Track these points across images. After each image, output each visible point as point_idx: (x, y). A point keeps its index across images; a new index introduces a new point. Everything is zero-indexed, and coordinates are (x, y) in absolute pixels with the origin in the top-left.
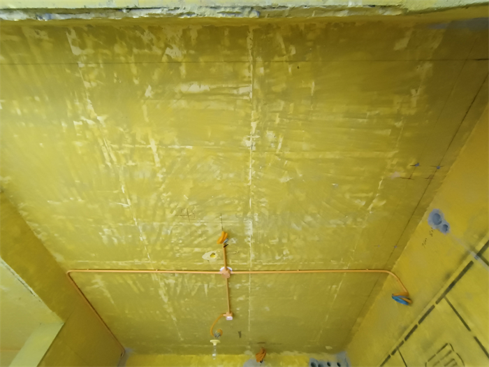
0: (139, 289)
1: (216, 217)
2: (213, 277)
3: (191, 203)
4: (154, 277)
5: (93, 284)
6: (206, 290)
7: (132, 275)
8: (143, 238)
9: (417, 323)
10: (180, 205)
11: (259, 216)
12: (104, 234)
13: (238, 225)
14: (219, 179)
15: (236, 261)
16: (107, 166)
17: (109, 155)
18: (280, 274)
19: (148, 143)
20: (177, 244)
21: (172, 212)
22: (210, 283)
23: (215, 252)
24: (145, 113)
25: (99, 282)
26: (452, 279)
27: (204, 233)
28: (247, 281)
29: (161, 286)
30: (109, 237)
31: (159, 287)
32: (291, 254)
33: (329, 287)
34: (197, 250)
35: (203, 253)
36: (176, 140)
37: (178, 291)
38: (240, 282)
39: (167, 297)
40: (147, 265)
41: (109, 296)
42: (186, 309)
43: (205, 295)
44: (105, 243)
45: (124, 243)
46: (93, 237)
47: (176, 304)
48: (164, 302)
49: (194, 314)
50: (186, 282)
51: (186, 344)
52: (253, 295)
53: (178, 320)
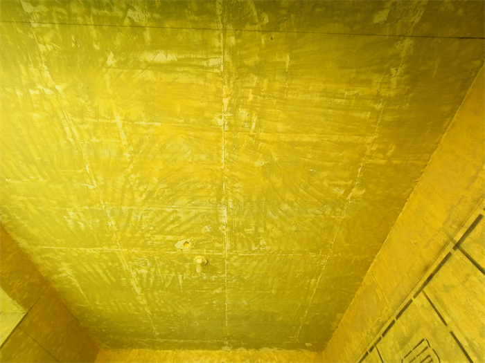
0: (109, 279)
1: (189, 203)
2: (187, 267)
3: (161, 186)
4: (125, 266)
5: (60, 273)
6: (181, 282)
7: (102, 264)
8: (112, 223)
9: (395, 319)
10: (150, 188)
11: (233, 202)
12: (69, 218)
13: (211, 211)
14: (190, 160)
15: (211, 251)
16: (69, 142)
17: (71, 130)
19: (112, 118)
20: (148, 231)
21: (141, 196)
22: (185, 274)
23: (188, 240)
24: (108, 84)
25: (66, 271)
26: (430, 271)
27: (177, 219)
28: (223, 273)
29: (133, 276)
30: (75, 221)
31: (131, 277)
32: (268, 244)
33: (308, 281)
34: (169, 237)
35: (176, 242)
36: (143, 115)
37: (151, 282)
38: (217, 274)
39: (140, 288)
40: (117, 253)
41: (78, 285)
42: (160, 302)
43: (179, 286)
44: (71, 228)
45: (92, 228)
46: (58, 221)
47: (150, 295)
48: (137, 294)
49: (169, 307)
50: (160, 273)
51: (162, 338)
52: (230, 288)
53: (152, 312)
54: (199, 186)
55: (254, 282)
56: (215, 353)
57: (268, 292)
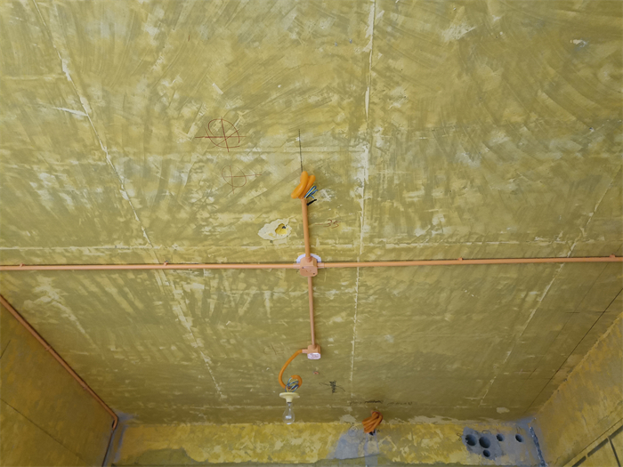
0: (131, 304)
1: (289, 140)
2: (282, 275)
3: (230, 105)
4: (160, 279)
5: (36, 296)
6: (268, 304)
7: (115, 276)
8: (129, 192)
10: (206, 110)
13: (336, 157)
15: (330, 241)
18: (422, 266)
20: (203, 207)
21: (186, 129)
22: (276, 289)
23: (285, 222)
25: (48, 291)
27: (263, 177)
28: (352, 284)
29: (176, 297)
30: (54, 193)
31: (173, 300)
32: (449, 223)
33: (523, 295)
34: (246, 217)
35: (261, 226)
37: (212, 307)
38: (339, 287)
39: (190, 319)
40: (143, 254)
41: (73, 318)
42: (228, 341)
43: (265, 313)
44: (48, 208)
45: (89, 206)
46: (18, 193)
47: (209, 331)
48: (185, 329)
49: (245, 351)
50: (227, 288)
51: (232, 404)
52: (362, 312)
53: (215, 362)
54: (313, 99)
55: (411, 300)
56: (329, 427)
57: (438, 318)
